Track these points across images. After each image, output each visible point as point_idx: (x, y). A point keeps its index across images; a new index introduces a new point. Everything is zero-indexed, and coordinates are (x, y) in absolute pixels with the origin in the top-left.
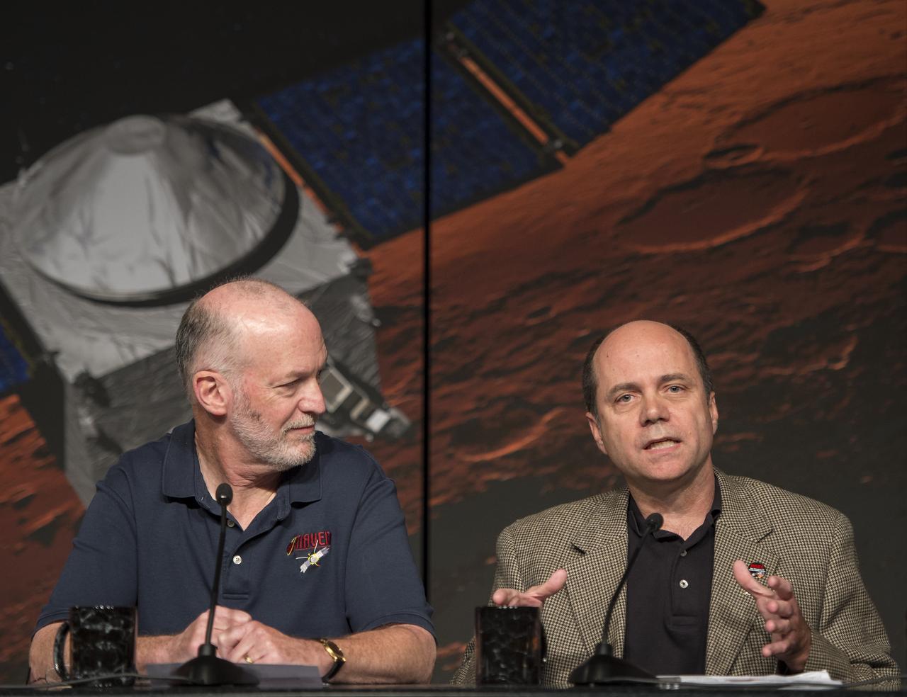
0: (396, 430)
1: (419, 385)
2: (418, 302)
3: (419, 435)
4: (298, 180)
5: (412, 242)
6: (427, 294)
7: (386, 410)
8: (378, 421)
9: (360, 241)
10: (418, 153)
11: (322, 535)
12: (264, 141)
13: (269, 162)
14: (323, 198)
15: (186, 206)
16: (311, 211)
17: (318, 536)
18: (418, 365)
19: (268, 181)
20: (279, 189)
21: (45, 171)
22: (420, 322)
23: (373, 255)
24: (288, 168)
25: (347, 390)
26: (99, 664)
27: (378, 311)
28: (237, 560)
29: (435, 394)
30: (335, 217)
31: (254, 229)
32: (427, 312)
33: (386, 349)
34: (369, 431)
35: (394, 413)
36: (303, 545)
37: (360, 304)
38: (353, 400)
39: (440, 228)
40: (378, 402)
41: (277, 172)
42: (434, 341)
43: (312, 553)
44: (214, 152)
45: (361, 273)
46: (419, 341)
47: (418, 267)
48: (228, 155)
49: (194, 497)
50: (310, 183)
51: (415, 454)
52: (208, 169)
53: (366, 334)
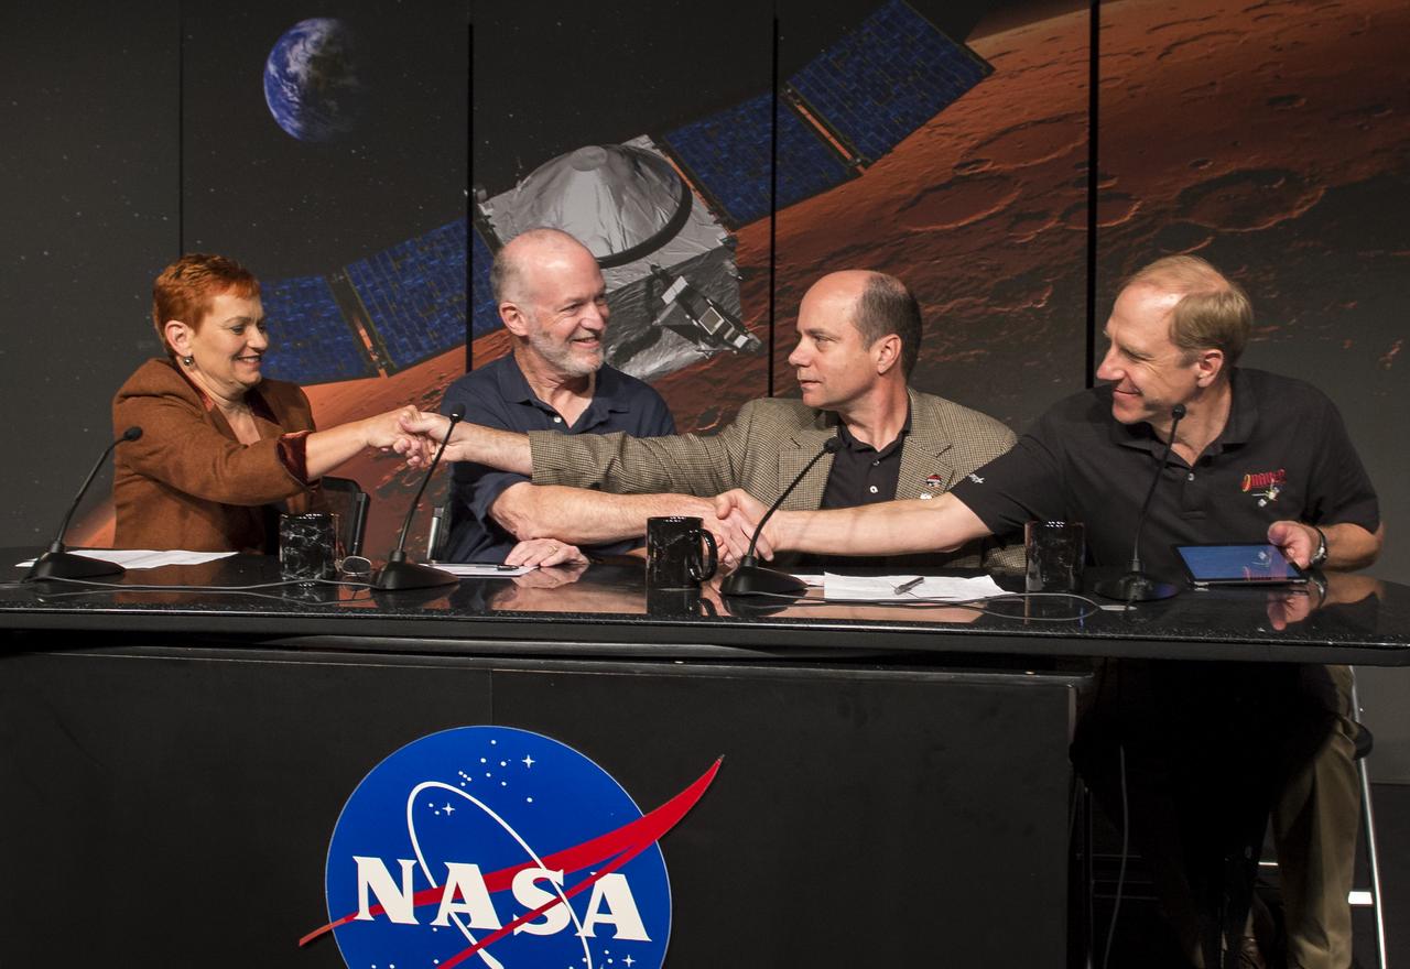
0: (752, 347)
1: (767, 318)
2: (767, 264)
3: (767, 351)
4: (691, 186)
5: (763, 225)
6: (773, 259)
7: (746, 335)
8: (740, 341)
9: (729, 225)
10: (768, 167)
12: (669, 160)
13: (673, 174)
14: (706, 197)
15: (620, 204)
16: (699, 206)
18: (767, 305)
19: (672, 186)
20: (679, 191)
21: (534, 181)
22: (768, 277)
23: (738, 234)
24: (685, 178)
25: (722, 321)
27: (740, 270)
29: (777, 324)
30: (714, 209)
31: (662, 217)
32: (773, 270)
33: (745, 295)
34: (736, 348)
35: (751, 336)
37: (729, 265)
38: (725, 328)
39: (781, 216)
40: (741, 330)
41: (678, 180)
42: (777, 290)
44: (638, 168)
45: (730, 245)
46: (768, 289)
47: (767, 242)
48: (646, 169)
49: (529, 401)
50: (699, 188)
51: (766, 361)
52: (634, 178)
53: (733, 285)
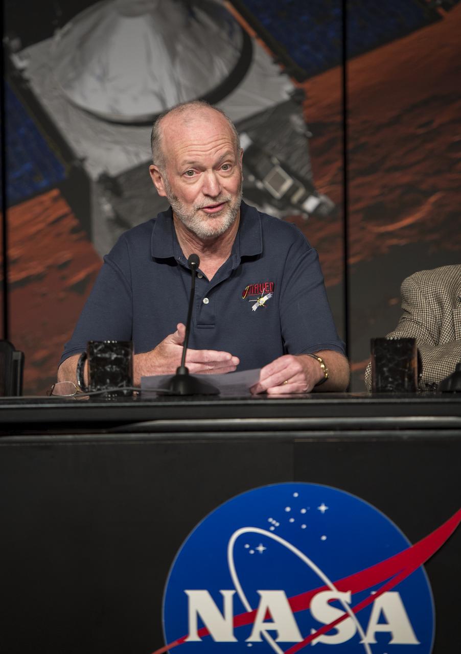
0: (324, 211)
1: (340, 178)
2: (338, 118)
3: (340, 214)
4: (252, 33)
5: (333, 76)
6: (345, 113)
7: (316, 196)
8: (311, 204)
9: (296, 76)
10: (337, 11)
11: (267, 285)
13: (231, 20)
14: (270, 46)
15: (173, 54)
16: (261, 55)
17: (264, 285)
18: (339, 164)
19: (231, 34)
20: (238, 40)
21: (74, 30)
22: (340, 133)
23: (306, 86)
24: (244, 24)
25: (288, 183)
26: (108, 381)
27: (310, 126)
28: (206, 301)
29: (352, 184)
30: (279, 59)
31: (221, 69)
32: (345, 126)
33: (315, 152)
34: (304, 211)
35: (323, 198)
36: (254, 292)
37: (297, 121)
38: (293, 190)
39: (354, 65)
40: (311, 191)
41: (236, 27)
42: (351, 146)
43: (260, 298)
44: (192, 14)
45: (297, 99)
46: (339, 146)
47: (337, 95)
48: (202, 16)
49: (173, 257)
50: (261, 35)
51: (337, 227)
52: (188, 26)
53: (302, 142)
